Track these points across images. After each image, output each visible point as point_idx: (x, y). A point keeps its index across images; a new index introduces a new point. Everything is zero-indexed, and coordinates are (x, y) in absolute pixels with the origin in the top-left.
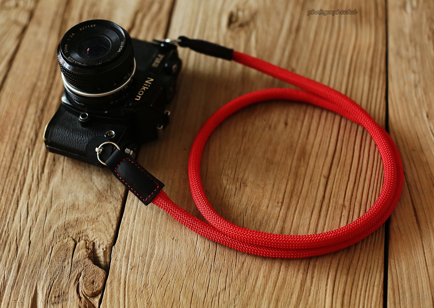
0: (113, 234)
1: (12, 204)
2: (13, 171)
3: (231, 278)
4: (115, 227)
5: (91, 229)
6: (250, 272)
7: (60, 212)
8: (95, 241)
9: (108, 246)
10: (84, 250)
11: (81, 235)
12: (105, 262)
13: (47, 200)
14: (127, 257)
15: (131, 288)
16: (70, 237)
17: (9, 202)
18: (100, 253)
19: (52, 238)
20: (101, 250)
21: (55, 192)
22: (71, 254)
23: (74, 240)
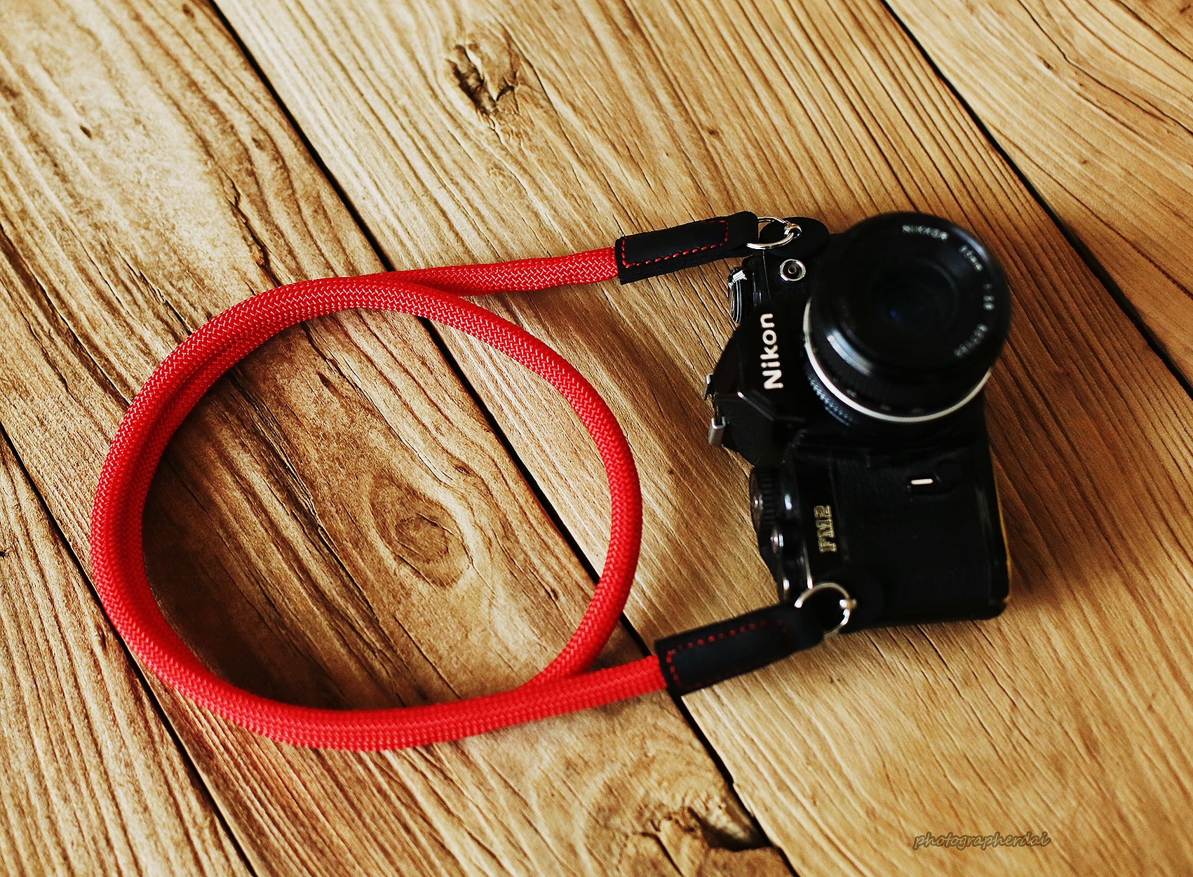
0: (709, 762)
1: (437, 862)
2: (358, 789)
3: (1004, 674)
4: (697, 744)
5: (656, 785)
6: (1027, 638)
7: (557, 802)
8: (687, 803)
9: (724, 793)
10: (687, 839)
11: (647, 814)
12: (745, 828)
13: (502, 797)
14: (782, 786)
15: (850, 842)
16: (630, 834)
17: (425, 863)
18: (720, 819)
19: (596, 864)
20: (718, 812)
21: (502, 766)
22: (670, 867)
23: (645, 834)
